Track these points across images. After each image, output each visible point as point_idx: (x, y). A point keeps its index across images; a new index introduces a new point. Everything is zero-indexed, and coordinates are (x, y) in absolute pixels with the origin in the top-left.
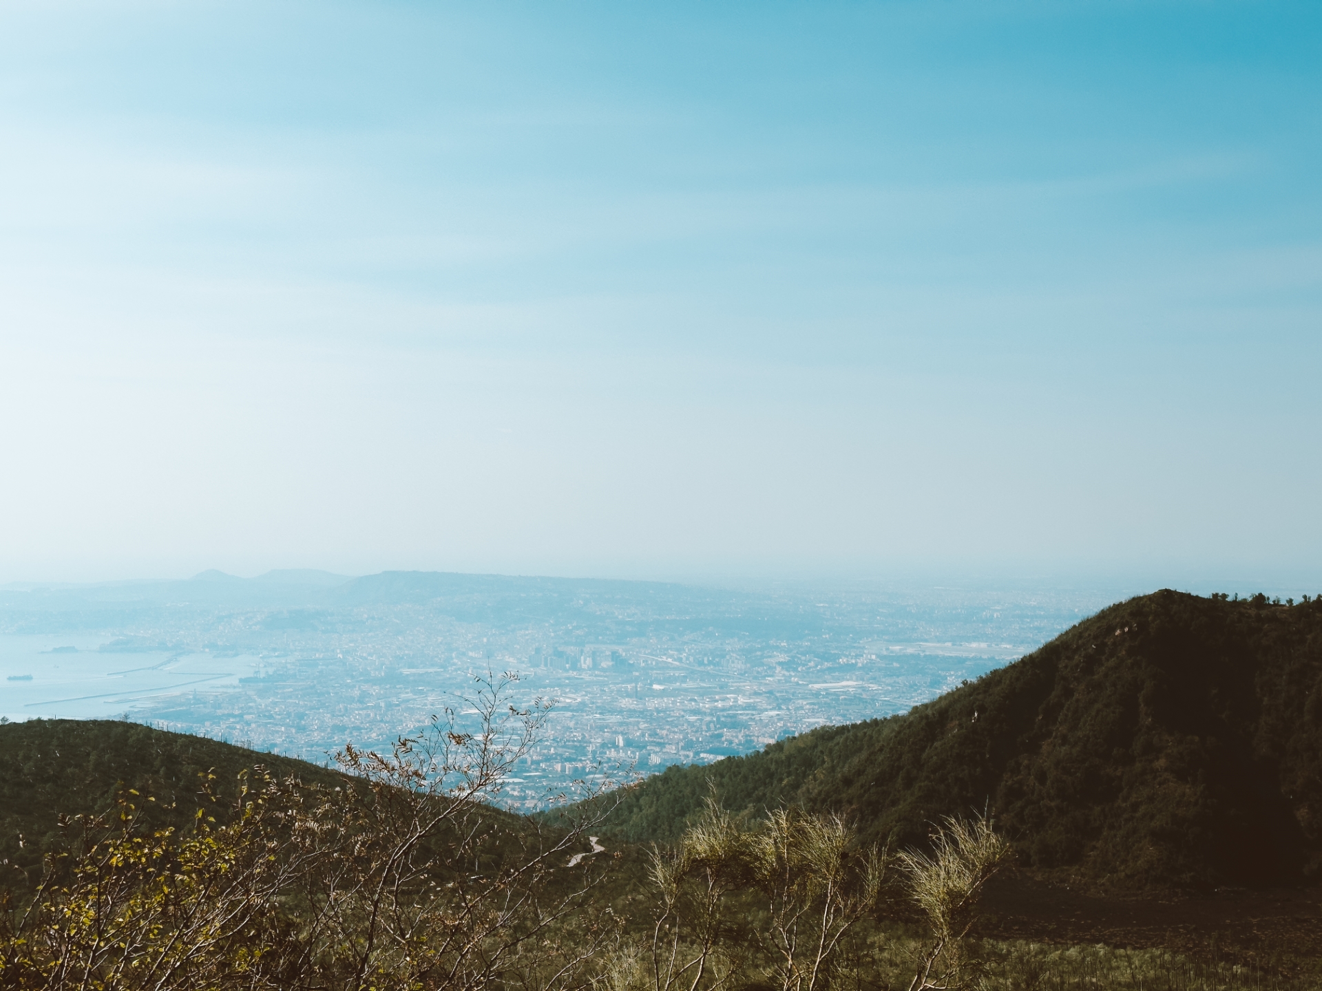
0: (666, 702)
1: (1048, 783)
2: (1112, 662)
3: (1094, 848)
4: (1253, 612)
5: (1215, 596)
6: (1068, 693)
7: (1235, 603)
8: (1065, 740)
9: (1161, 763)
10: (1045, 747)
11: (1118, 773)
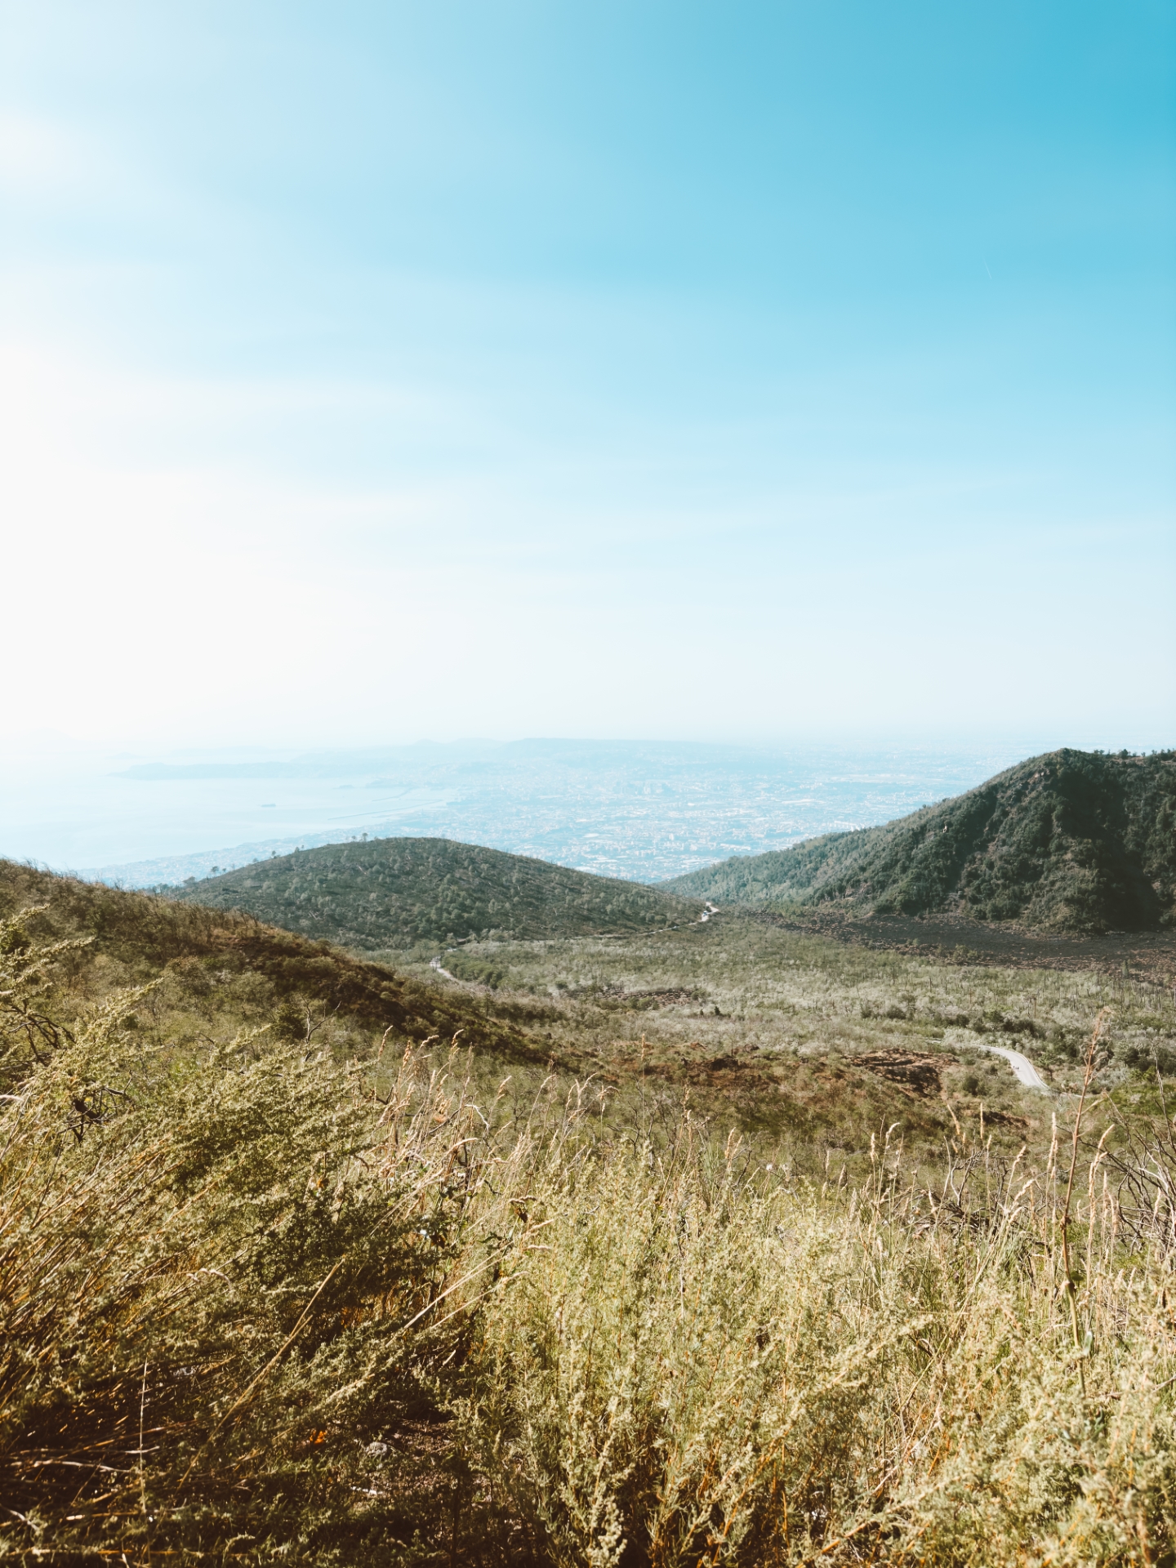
1: (996, 869)
2: (1034, 794)
3: (1027, 908)
4: (1120, 761)
5: (1096, 752)
6: (1005, 814)
7: (1109, 756)
8: (1004, 843)
9: (1069, 856)
10: (991, 847)
11: (1040, 862)
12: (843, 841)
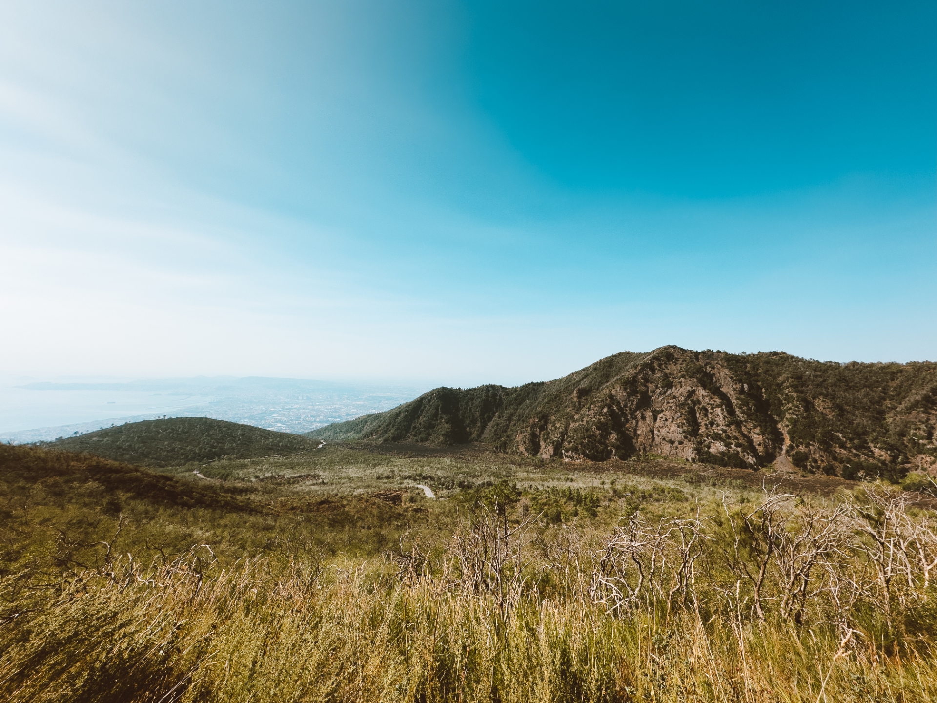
0: (320, 407)
1: (422, 425)
2: (433, 401)
3: (431, 438)
6: (425, 407)
7: (455, 389)
8: (424, 417)
9: (443, 421)
10: (421, 418)
11: (435, 423)
12: (373, 416)
